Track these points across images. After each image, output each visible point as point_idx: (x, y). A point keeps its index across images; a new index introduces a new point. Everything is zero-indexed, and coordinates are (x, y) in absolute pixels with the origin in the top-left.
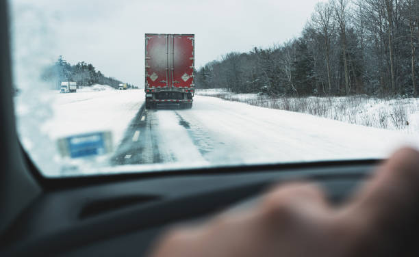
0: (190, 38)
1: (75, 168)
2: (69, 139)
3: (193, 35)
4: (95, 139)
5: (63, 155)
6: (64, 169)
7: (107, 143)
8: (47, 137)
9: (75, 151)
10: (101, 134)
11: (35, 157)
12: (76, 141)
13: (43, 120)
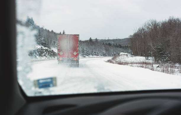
0: (77, 36)
1: (40, 93)
2: (38, 80)
3: (79, 35)
4: (49, 80)
5: (36, 87)
6: (36, 93)
7: (54, 82)
8: (29, 80)
9: (41, 85)
10: (52, 79)
11: (24, 88)
12: (41, 81)
13: (28, 72)
